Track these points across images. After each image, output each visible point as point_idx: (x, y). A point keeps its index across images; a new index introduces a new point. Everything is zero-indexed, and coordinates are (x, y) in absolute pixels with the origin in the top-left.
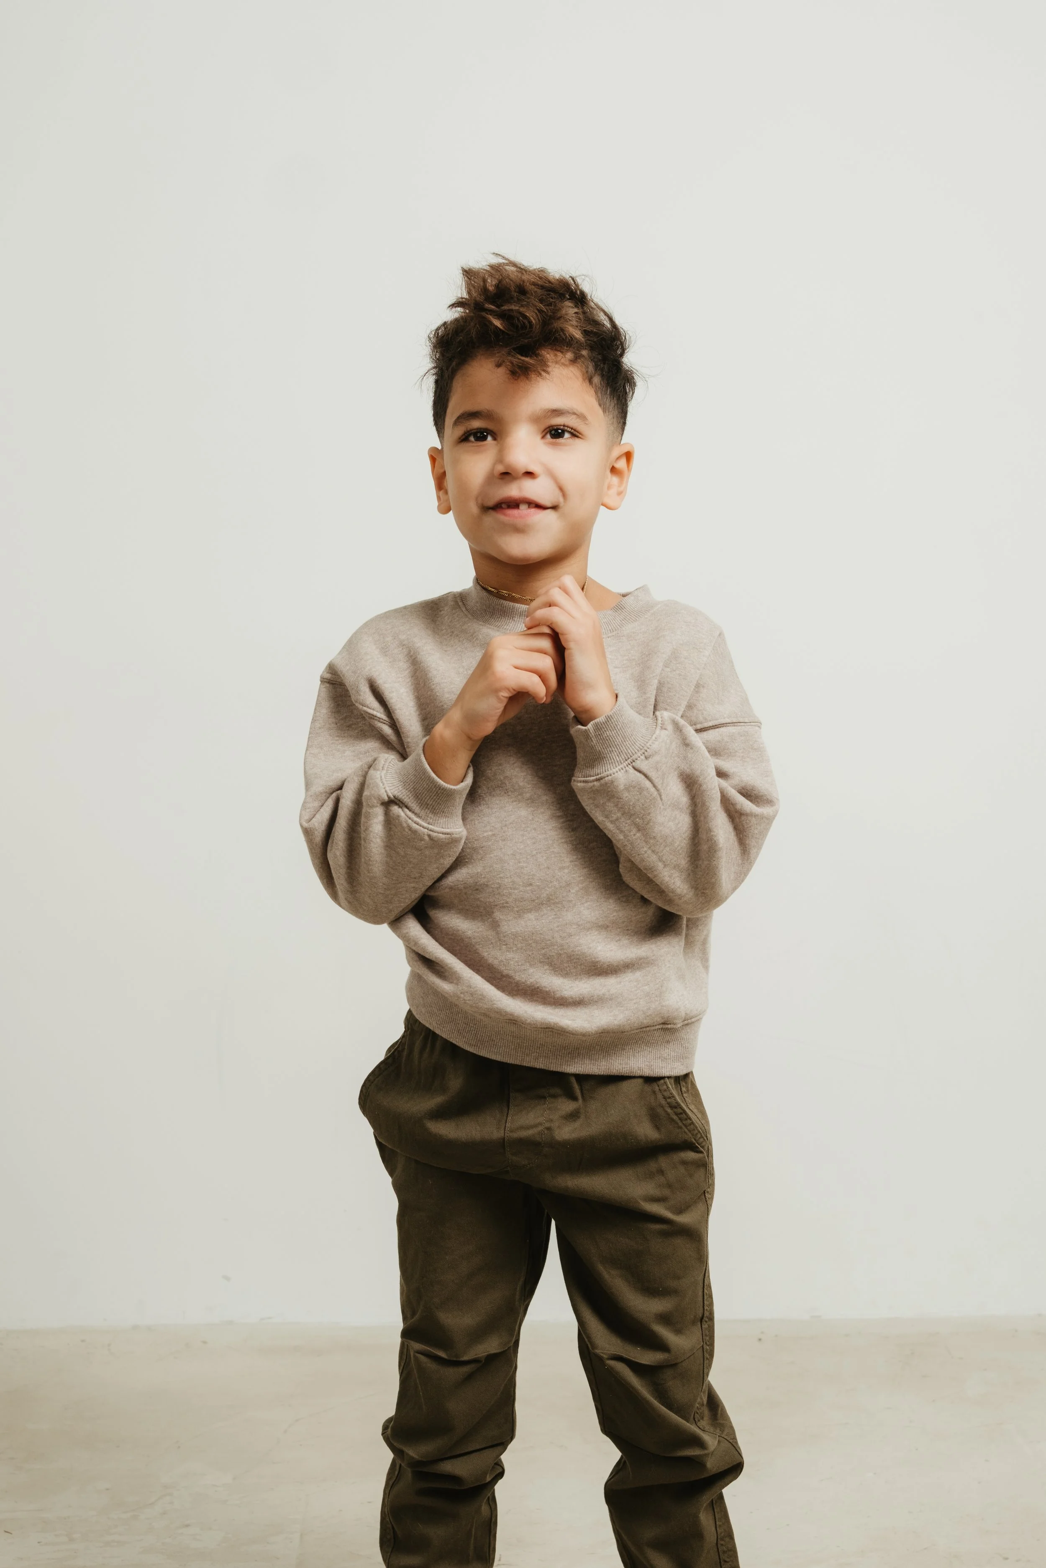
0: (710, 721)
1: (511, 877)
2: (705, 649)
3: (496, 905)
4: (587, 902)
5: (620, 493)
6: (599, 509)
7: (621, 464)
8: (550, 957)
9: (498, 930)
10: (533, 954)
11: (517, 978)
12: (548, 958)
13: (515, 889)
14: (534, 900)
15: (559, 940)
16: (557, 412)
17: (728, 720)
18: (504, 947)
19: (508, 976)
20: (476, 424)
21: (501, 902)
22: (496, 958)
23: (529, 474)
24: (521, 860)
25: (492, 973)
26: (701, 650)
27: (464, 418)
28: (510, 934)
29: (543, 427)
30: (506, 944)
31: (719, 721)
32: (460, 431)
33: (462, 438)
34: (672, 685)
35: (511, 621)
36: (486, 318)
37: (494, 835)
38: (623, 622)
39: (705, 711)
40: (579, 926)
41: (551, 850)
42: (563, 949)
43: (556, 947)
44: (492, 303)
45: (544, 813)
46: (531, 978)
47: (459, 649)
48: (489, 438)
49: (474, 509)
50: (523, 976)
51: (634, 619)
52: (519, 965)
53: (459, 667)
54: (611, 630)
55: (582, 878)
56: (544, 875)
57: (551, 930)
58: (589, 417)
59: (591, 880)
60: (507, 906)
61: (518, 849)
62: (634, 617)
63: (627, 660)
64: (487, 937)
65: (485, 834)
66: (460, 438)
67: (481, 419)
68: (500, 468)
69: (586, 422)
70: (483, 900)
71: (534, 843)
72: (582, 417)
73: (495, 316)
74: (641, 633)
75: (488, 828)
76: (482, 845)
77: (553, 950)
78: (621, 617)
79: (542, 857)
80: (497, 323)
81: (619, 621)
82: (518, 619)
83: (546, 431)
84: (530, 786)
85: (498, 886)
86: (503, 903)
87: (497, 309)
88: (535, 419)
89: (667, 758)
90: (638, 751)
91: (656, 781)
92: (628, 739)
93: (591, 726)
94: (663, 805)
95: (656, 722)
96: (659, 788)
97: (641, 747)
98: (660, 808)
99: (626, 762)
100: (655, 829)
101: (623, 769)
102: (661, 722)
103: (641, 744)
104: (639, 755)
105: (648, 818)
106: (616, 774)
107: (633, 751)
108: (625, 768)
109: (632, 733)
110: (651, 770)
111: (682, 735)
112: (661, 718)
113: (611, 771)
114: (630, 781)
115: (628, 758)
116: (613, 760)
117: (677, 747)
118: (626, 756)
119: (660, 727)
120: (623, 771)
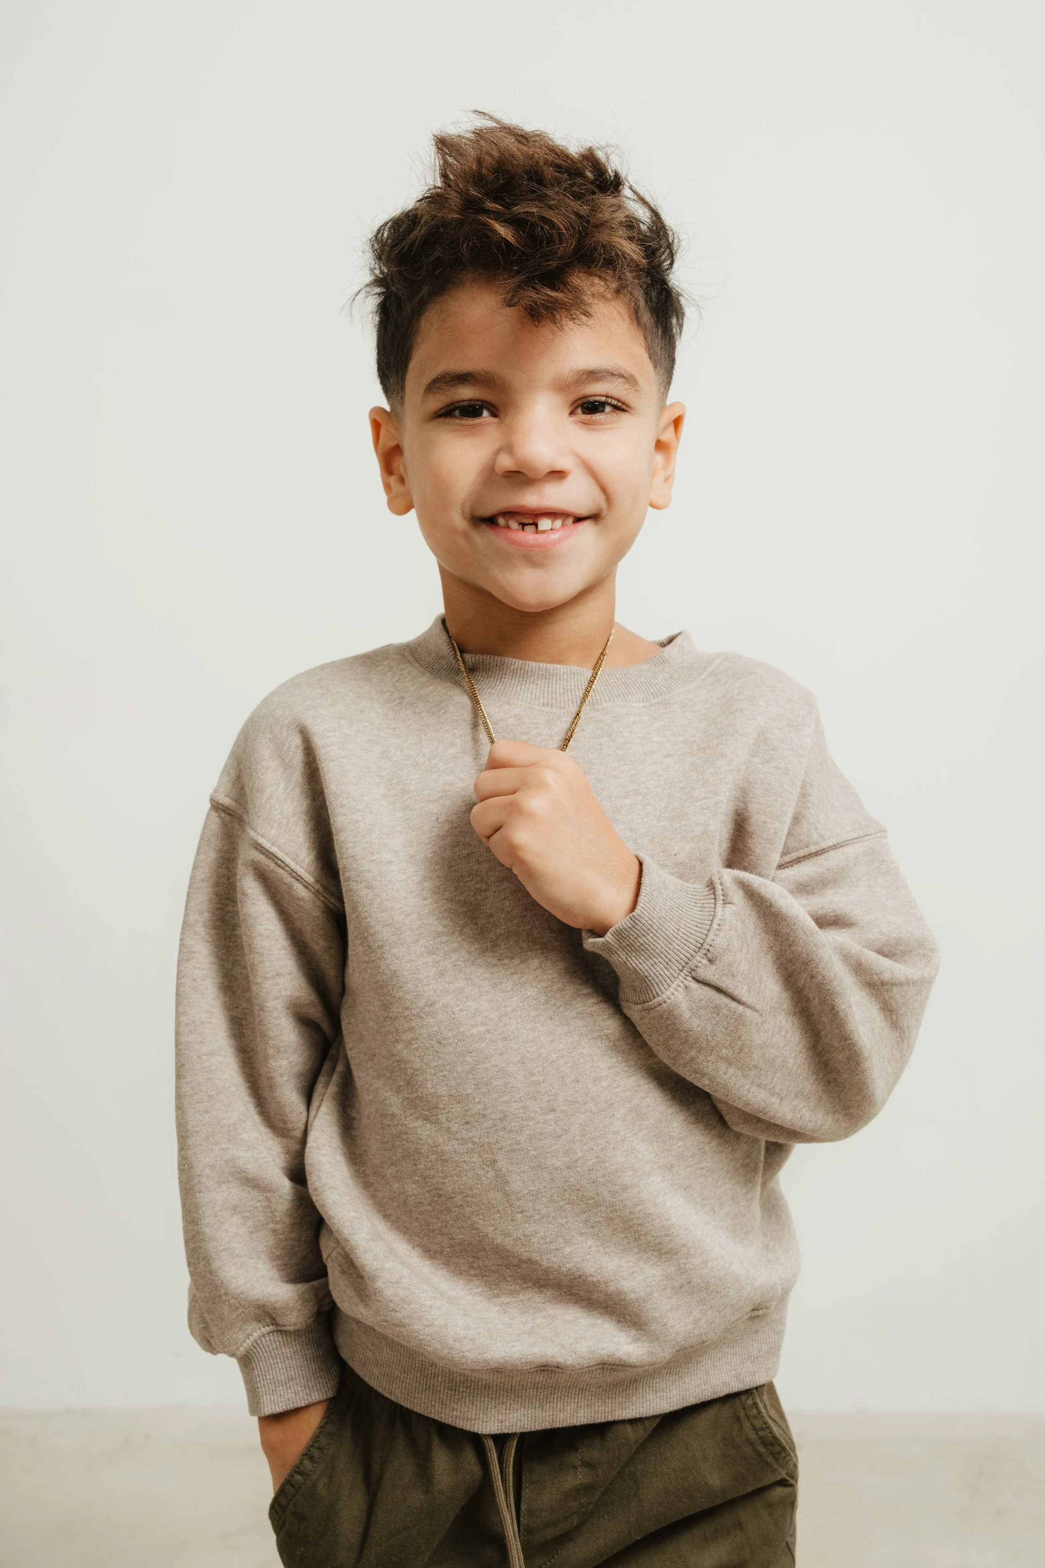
0: (829, 838)
1: (521, 1100)
3: (501, 1148)
5: (667, 479)
6: (645, 513)
7: (668, 436)
8: (595, 1224)
9: (507, 1189)
10: (567, 1222)
11: (545, 1264)
12: (593, 1226)
13: (528, 1119)
14: (560, 1137)
15: (607, 1197)
16: (592, 375)
18: (519, 1215)
19: (529, 1261)
20: (466, 393)
22: (508, 1235)
23: (558, 475)
24: (535, 1071)
26: (800, 727)
27: (446, 383)
28: (527, 1194)
29: (573, 397)
30: (523, 1211)
31: (841, 837)
32: (437, 402)
33: (440, 412)
35: (498, 682)
36: (486, 225)
37: (488, 1031)
38: (669, 683)
39: (820, 824)
41: (579, 1051)
42: (616, 1211)
43: (604, 1208)
44: (495, 200)
45: (563, 990)
46: (568, 1263)
48: (485, 413)
49: (459, 521)
50: (554, 1260)
51: (684, 680)
52: (546, 1243)
53: (418, 756)
54: (655, 694)
56: (572, 1093)
57: (594, 1182)
58: (640, 380)
61: (528, 1052)
62: (685, 676)
63: (683, 742)
64: (489, 1202)
65: (474, 1031)
66: (436, 412)
67: (474, 385)
68: (506, 462)
69: (637, 389)
71: (552, 1041)
72: (630, 380)
73: (502, 222)
74: (701, 699)
75: (479, 1019)
76: (471, 1049)
77: (599, 1214)
78: (664, 676)
79: (567, 1063)
80: (504, 231)
81: (664, 680)
82: (509, 681)
83: (575, 405)
84: (538, 947)
85: (501, 1116)
86: (511, 1145)
87: (506, 211)
88: (561, 387)
89: (744, 951)
90: (696, 952)
91: (736, 992)
92: (674, 939)
93: (611, 936)
94: (761, 1015)
95: (714, 894)
96: (744, 999)
97: (699, 945)
98: (757, 1024)
99: (682, 974)
100: (755, 1056)
101: (679, 986)
102: (721, 892)
103: (698, 939)
104: (699, 959)
105: (740, 1043)
106: (672, 997)
107: (687, 954)
108: (683, 983)
109: (677, 927)
110: (724, 978)
111: (762, 903)
112: (721, 884)
113: (664, 996)
114: (697, 1000)
115: (684, 967)
116: (660, 977)
117: (756, 928)
118: (678, 965)
119: (722, 902)
120: (681, 990)
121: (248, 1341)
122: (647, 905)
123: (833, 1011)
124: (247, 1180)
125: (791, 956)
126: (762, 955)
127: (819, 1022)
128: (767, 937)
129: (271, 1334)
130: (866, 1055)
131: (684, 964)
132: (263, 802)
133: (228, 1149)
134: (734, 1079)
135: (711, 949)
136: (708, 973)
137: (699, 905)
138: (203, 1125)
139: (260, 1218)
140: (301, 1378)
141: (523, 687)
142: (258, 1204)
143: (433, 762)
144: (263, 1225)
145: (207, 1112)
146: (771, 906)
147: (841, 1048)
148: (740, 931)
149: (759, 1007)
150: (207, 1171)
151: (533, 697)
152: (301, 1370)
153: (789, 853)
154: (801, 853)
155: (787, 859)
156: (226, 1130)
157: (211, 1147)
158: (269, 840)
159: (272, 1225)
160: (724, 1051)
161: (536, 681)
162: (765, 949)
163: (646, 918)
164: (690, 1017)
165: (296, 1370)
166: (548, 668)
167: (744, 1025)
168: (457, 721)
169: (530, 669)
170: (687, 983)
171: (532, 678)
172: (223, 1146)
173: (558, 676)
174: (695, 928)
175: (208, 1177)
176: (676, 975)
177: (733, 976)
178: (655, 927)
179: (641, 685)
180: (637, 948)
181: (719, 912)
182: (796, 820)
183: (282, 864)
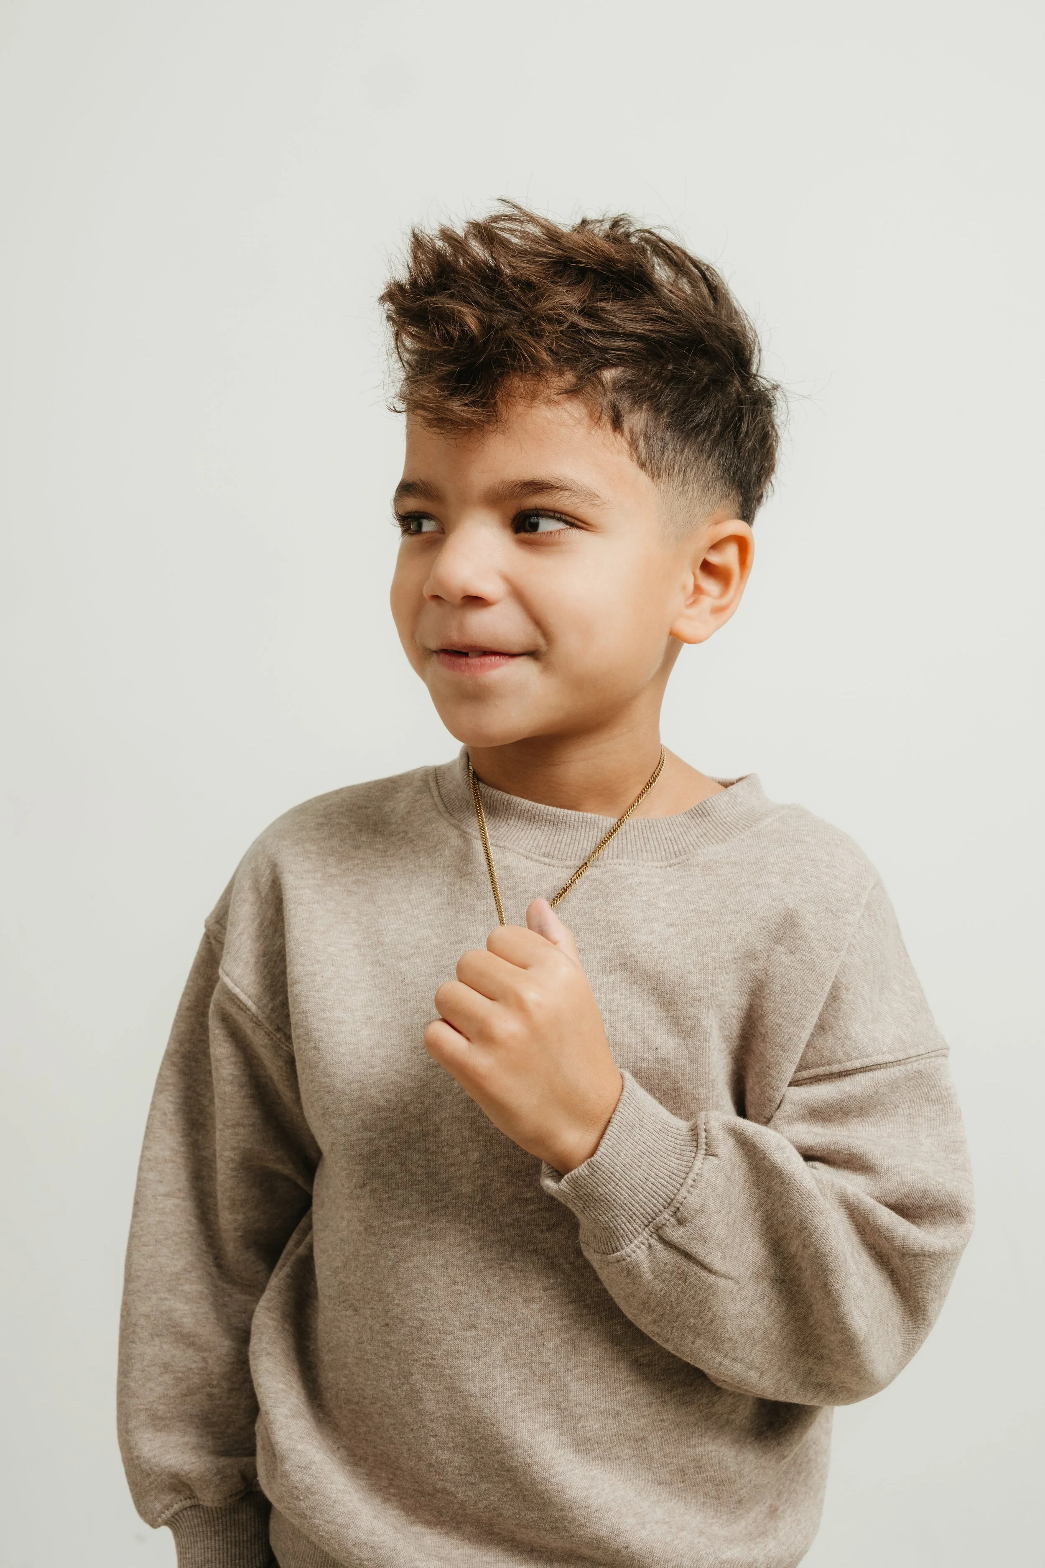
0: (857, 1059)
2: (847, 911)
4: (576, 1367)
7: (725, 556)
10: (482, 1458)
16: (528, 487)
17: (889, 1058)
21: (424, 1355)
23: (474, 600)
25: (417, 1483)
26: (840, 914)
28: (440, 1417)
29: (511, 512)
30: (436, 1436)
31: (872, 1059)
34: (789, 980)
38: (701, 840)
39: (849, 1039)
40: (561, 1410)
47: (411, 866)
51: (721, 838)
52: (461, 1475)
55: (565, 1322)
58: (604, 492)
59: (583, 1326)
60: (433, 1365)
62: (723, 833)
69: (597, 502)
70: (395, 1346)
72: (583, 493)
74: (728, 864)
78: (700, 831)
81: (695, 838)
82: (515, 824)
88: (493, 500)
89: (723, 1212)
90: (665, 1208)
91: (707, 1260)
92: (641, 1190)
93: (566, 1184)
94: (738, 1282)
95: (697, 1141)
96: (717, 1268)
97: (669, 1201)
98: (731, 1292)
99: (647, 1229)
100: (729, 1328)
101: (643, 1244)
102: (704, 1140)
103: (669, 1193)
104: (667, 1217)
105: (710, 1314)
106: (633, 1255)
107: (655, 1209)
108: (648, 1240)
109: (646, 1176)
110: (694, 1243)
111: (755, 1154)
112: (706, 1131)
113: (623, 1252)
114: (661, 1263)
115: (650, 1222)
116: (622, 1231)
117: (746, 1181)
118: (644, 1220)
119: (704, 1152)
120: (644, 1248)
121: (167, 1513)
122: (610, 1150)
123: (827, 1289)
124: (182, 1335)
125: (783, 1218)
126: (750, 1212)
127: (811, 1295)
128: (758, 1192)
129: (193, 1509)
130: (862, 1339)
131: (650, 1219)
132: (234, 937)
133: (166, 1299)
134: (703, 1350)
135: (681, 1208)
136: (676, 1234)
137: (678, 1151)
138: (145, 1270)
139: (195, 1380)
140: (217, 1563)
141: (528, 832)
142: (194, 1366)
143: (416, 911)
144: (199, 1388)
145: (151, 1257)
146: (764, 1158)
147: (832, 1330)
148: (720, 1190)
149: (735, 1274)
150: (142, 1321)
151: (535, 845)
152: (219, 1554)
153: (809, 1068)
154: (821, 1071)
155: (805, 1074)
156: (168, 1279)
157: (149, 1295)
158: (233, 980)
159: (208, 1389)
160: (691, 1320)
161: (543, 827)
162: (754, 1205)
163: (607, 1165)
164: (652, 1280)
165: (214, 1552)
166: (558, 813)
167: (715, 1295)
168: (449, 867)
169: (538, 813)
170: (652, 1241)
171: (540, 823)
172: (163, 1295)
173: (568, 823)
174: (667, 1179)
175: (142, 1328)
176: (640, 1230)
177: (705, 1242)
178: (618, 1175)
179: (664, 841)
180: (596, 1198)
181: (698, 1164)
182: (821, 1027)
183: (244, 1008)
